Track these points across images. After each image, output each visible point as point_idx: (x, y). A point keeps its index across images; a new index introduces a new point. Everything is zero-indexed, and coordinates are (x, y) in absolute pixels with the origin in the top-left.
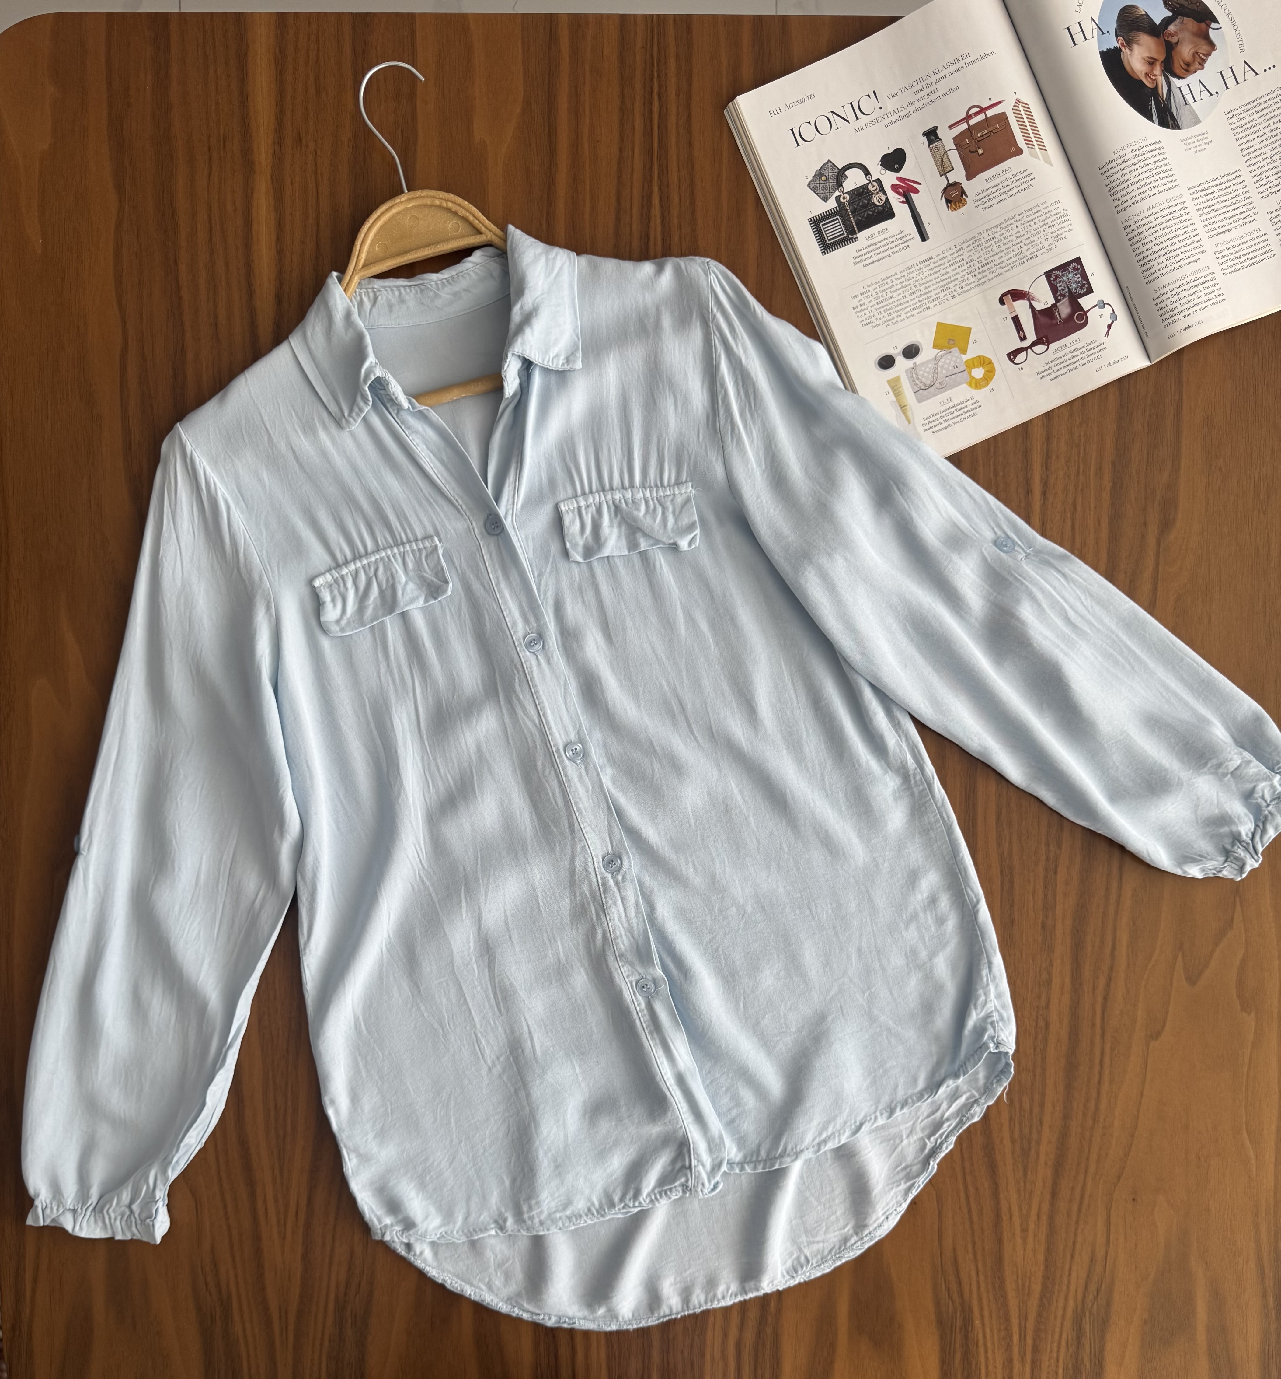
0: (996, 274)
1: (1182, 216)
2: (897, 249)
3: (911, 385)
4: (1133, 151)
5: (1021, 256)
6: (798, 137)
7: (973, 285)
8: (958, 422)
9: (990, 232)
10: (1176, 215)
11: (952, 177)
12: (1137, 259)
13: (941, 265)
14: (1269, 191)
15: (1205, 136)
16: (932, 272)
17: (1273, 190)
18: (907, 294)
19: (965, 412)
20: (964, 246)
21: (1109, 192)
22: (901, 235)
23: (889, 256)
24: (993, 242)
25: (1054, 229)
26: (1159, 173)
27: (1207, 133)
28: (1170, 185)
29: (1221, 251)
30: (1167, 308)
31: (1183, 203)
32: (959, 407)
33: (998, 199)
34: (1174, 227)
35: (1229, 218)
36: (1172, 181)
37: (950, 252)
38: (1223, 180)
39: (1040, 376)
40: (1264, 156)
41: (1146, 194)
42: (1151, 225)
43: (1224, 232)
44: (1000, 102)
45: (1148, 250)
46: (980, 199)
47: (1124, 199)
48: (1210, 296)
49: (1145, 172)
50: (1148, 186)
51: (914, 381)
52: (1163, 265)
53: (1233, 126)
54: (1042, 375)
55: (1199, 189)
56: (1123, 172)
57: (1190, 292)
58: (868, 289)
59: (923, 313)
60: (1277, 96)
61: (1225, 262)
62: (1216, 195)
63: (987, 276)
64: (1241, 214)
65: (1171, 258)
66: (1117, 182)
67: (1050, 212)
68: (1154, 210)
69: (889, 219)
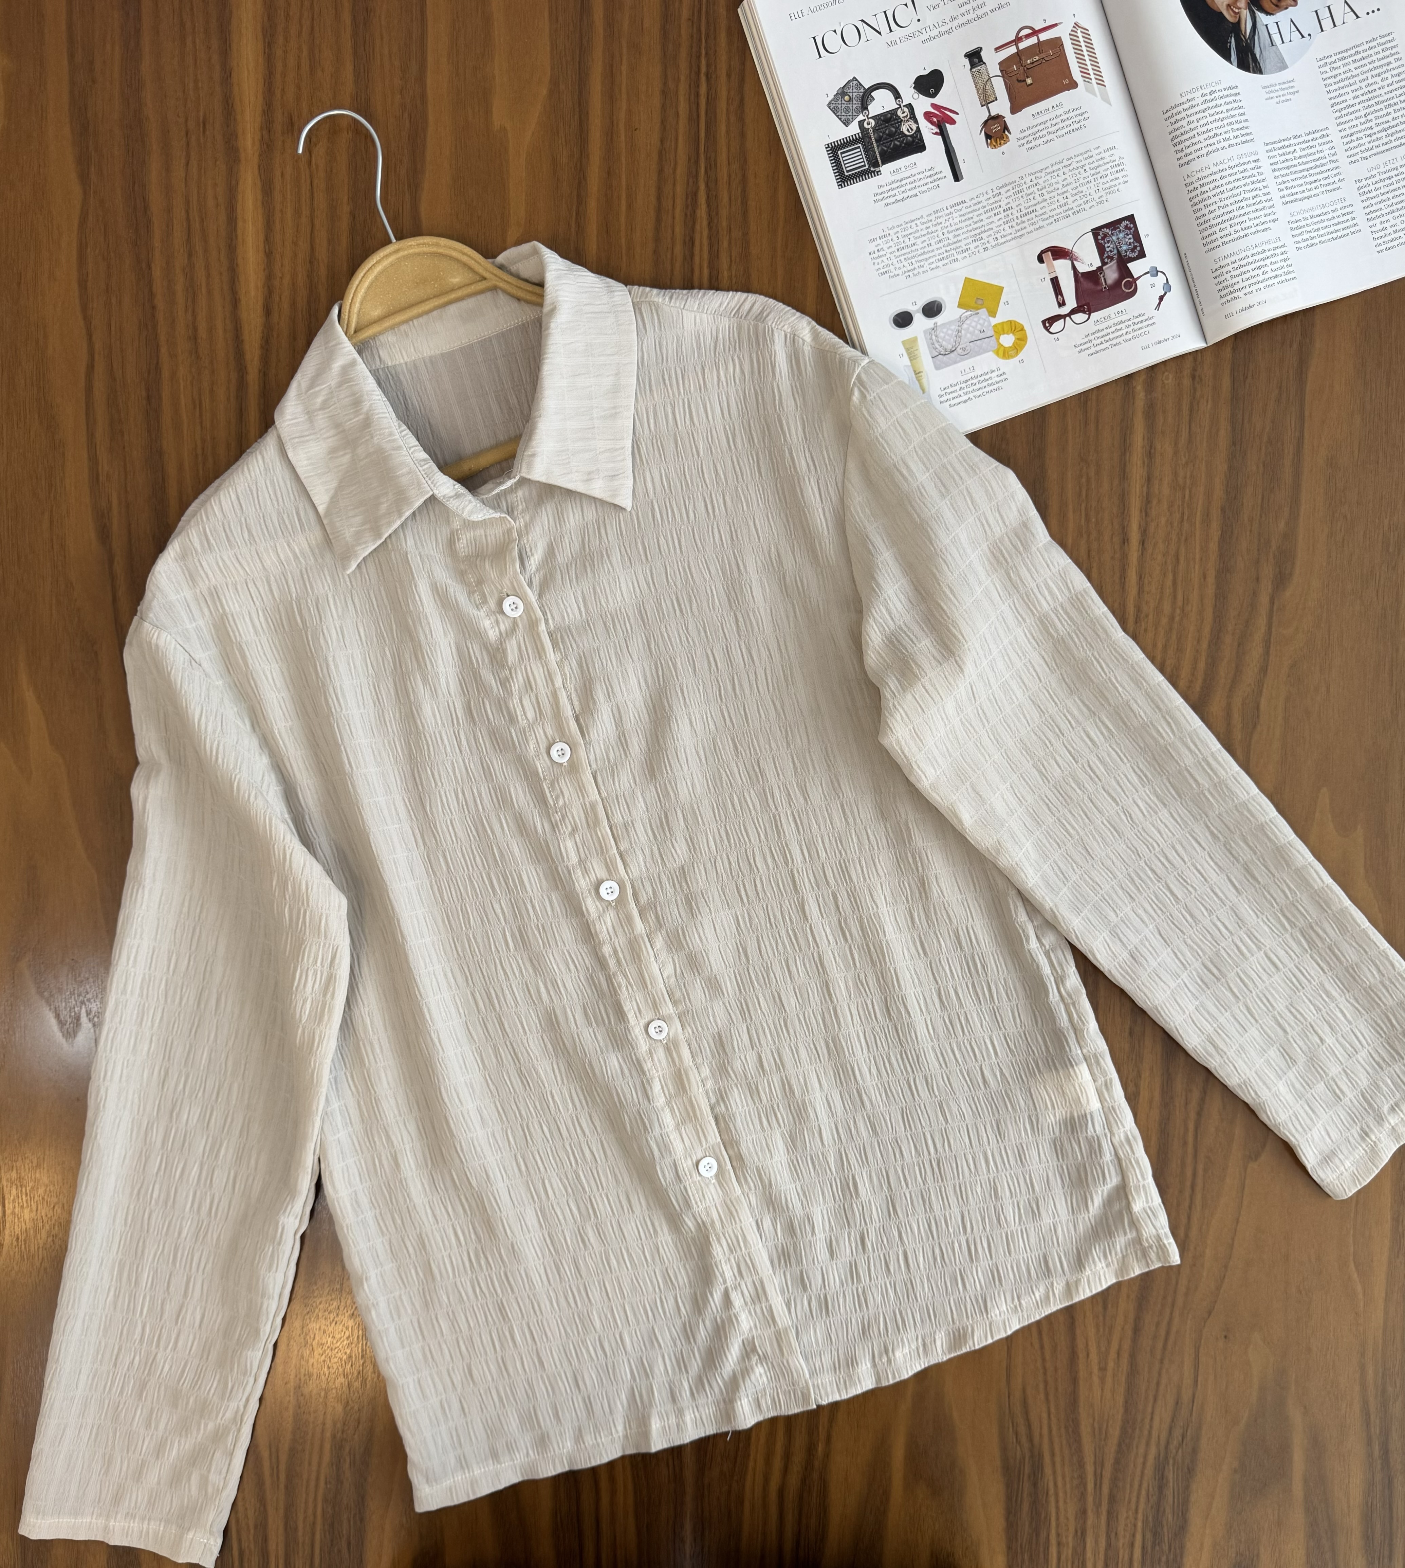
0: (1037, 226)
1: (1253, 175)
2: (925, 188)
3: (929, 348)
4: (1203, 96)
5: (1066, 208)
6: (821, 47)
7: (1009, 237)
8: (980, 396)
9: (1033, 177)
10: (1247, 174)
11: (994, 109)
12: (1198, 222)
13: (975, 210)
14: (1360, 155)
15: (1291, 84)
16: (963, 218)
17: (1364, 155)
18: (933, 242)
19: (989, 385)
20: (1003, 191)
21: (1172, 141)
22: (931, 172)
23: (916, 195)
24: (1035, 189)
25: (1107, 179)
26: (1232, 124)
27: (1293, 81)
28: (1244, 139)
29: (1297, 221)
30: (1226, 283)
31: (1257, 161)
32: (982, 378)
33: (1045, 139)
34: (1244, 188)
35: (1310, 183)
36: (1247, 134)
37: (986, 196)
38: (1306, 138)
39: (1078, 349)
40: (1357, 114)
41: (1214, 147)
42: (1217, 184)
43: (1301, 199)
44: (1055, 25)
45: (1210, 212)
46: (1024, 137)
47: (1188, 151)
48: (1278, 273)
49: (1215, 121)
50: (1218, 138)
51: (933, 344)
52: (1226, 232)
53: (1325, 76)
54: (1080, 348)
55: (1277, 145)
56: (1189, 119)
57: (1254, 266)
58: (888, 232)
59: (949, 265)
60: (1379, 45)
61: (1301, 234)
62: (1297, 155)
63: (1025, 228)
64: (1324, 179)
65: (1236, 224)
66: (1182, 131)
67: (1103, 158)
68: (1221, 167)
69: (917, 152)
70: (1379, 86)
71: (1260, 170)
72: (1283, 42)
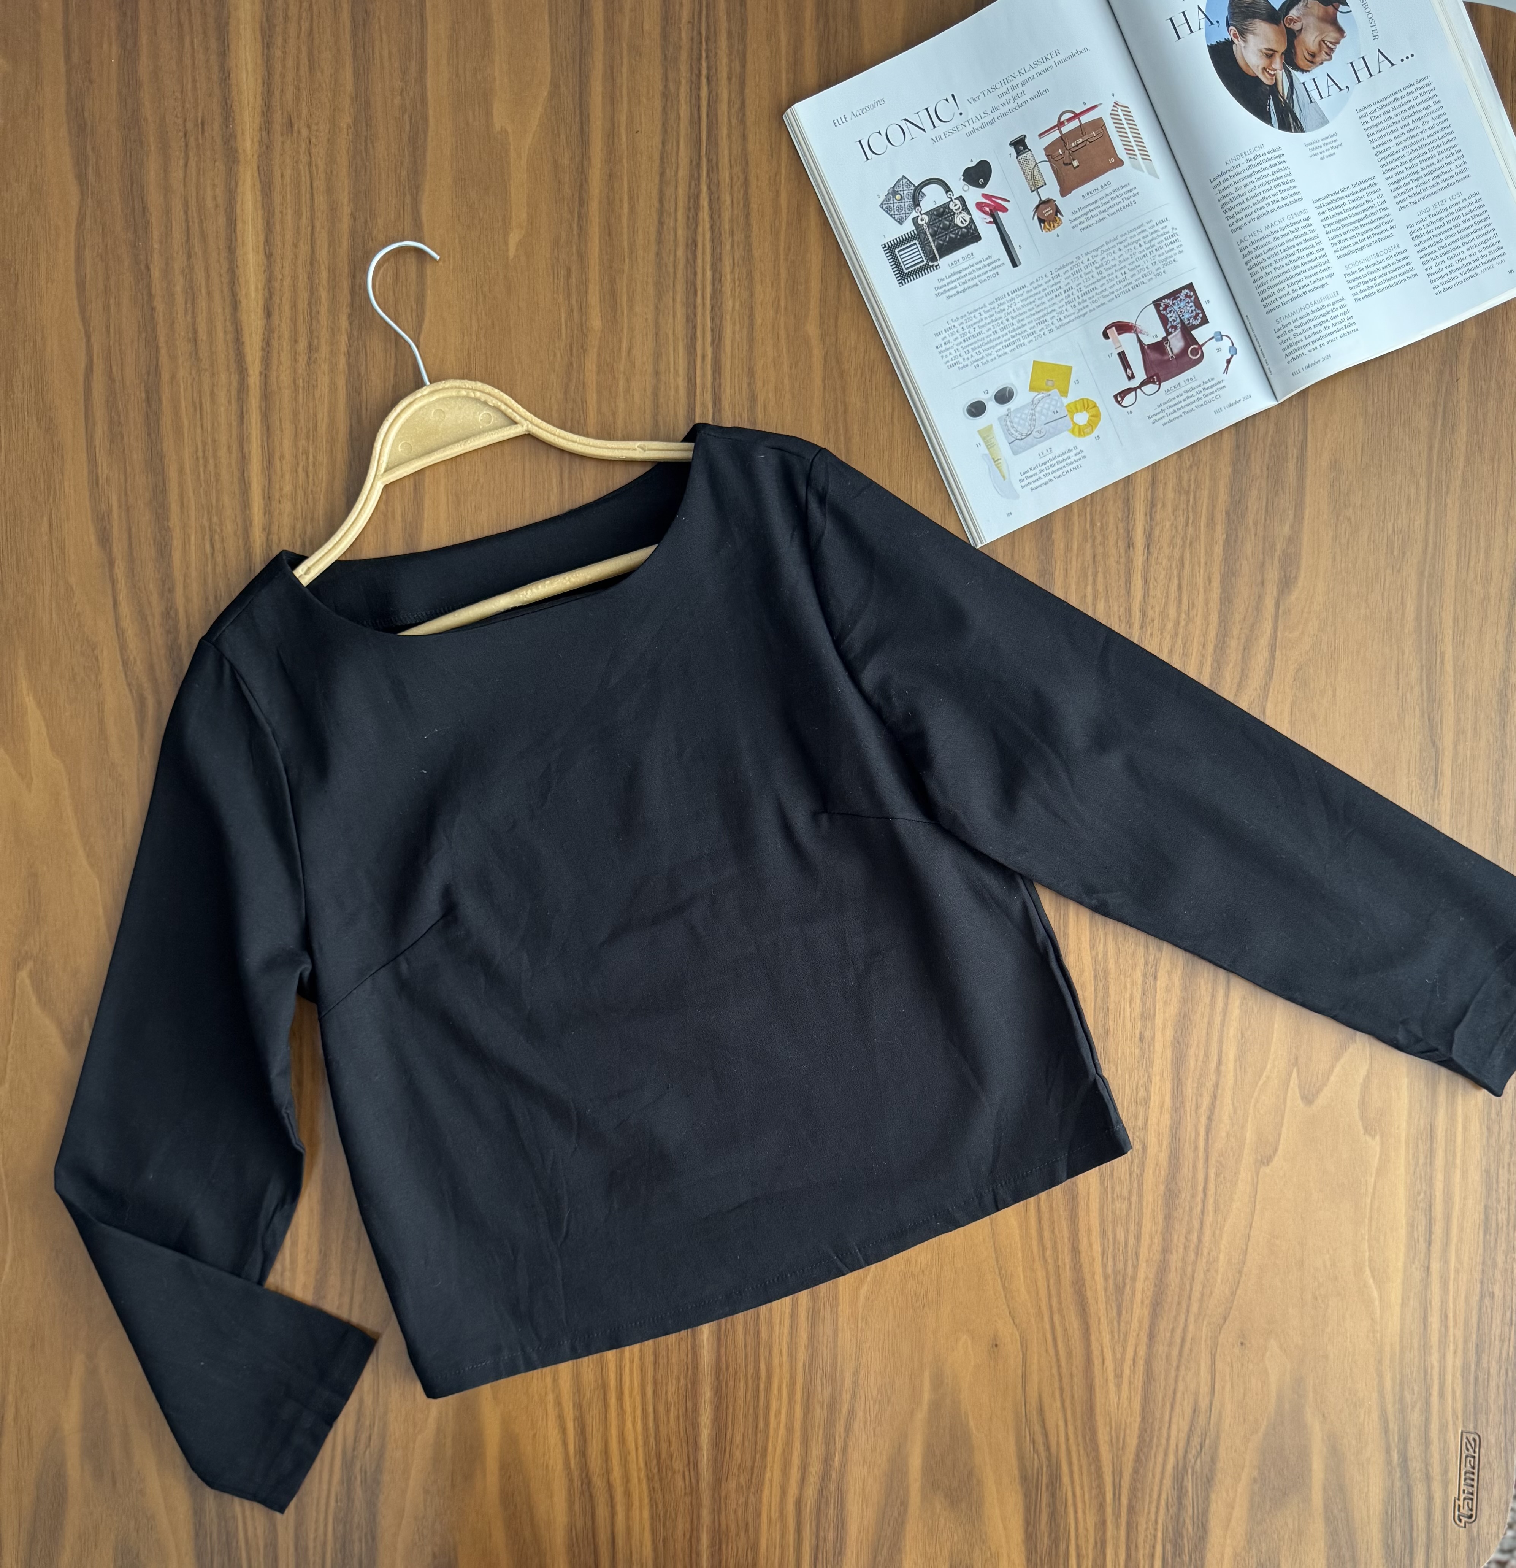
0: (1099, 303)
1: (1306, 234)
2: (985, 277)
3: (1004, 434)
4: (1247, 161)
5: (1125, 283)
6: (867, 150)
7: (1072, 317)
8: (1060, 476)
9: (1089, 256)
10: (1298, 233)
11: (1045, 194)
12: (1255, 285)
13: (1036, 294)
14: (1409, 200)
15: (1334, 138)
16: (1025, 303)
17: (1413, 200)
18: (997, 329)
19: (1068, 465)
20: (1061, 272)
21: (1222, 207)
22: (989, 261)
23: (977, 285)
24: (1093, 268)
25: (1163, 251)
26: (1279, 185)
27: (1336, 134)
28: (1292, 199)
29: (1353, 273)
30: (1291, 342)
31: (1308, 219)
32: (1061, 459)
33: (1097, 218)
34: (1297, 248)
35: (1363, 233)
36: (1293, 195)
37: (1045, 279)
38: (1354, 190)
39: (1152, 420)
40: (1403, 160)
41: (1264, 211)
42: (1270, 246)
44: (1094, 107)
45: (1267, 274)
46: (1077, 219)
47: (1239, 216)
48: (1340, 326)
49: (1262, 184)
50: (1266, 201)
51: (1008, 430)
52: (1284, 292)
53: (1366, 126)
54: (1154, 418)
55: (1326, 201)
56: (1236, 186)
57: (1315, 323)
58: (952, 324)
59: (1017, 351)
60: (1416, 90)
61: (1358, 286)
62: (1346, 207)
63: (1087, 306)
64: (1375, 228)
65: (1293, 284)
66: (1231, 197)
67: (1156, 231)
68: (1273, 229)
69: (973, 242)
70: (1421, 130)
71: (1310, 228)
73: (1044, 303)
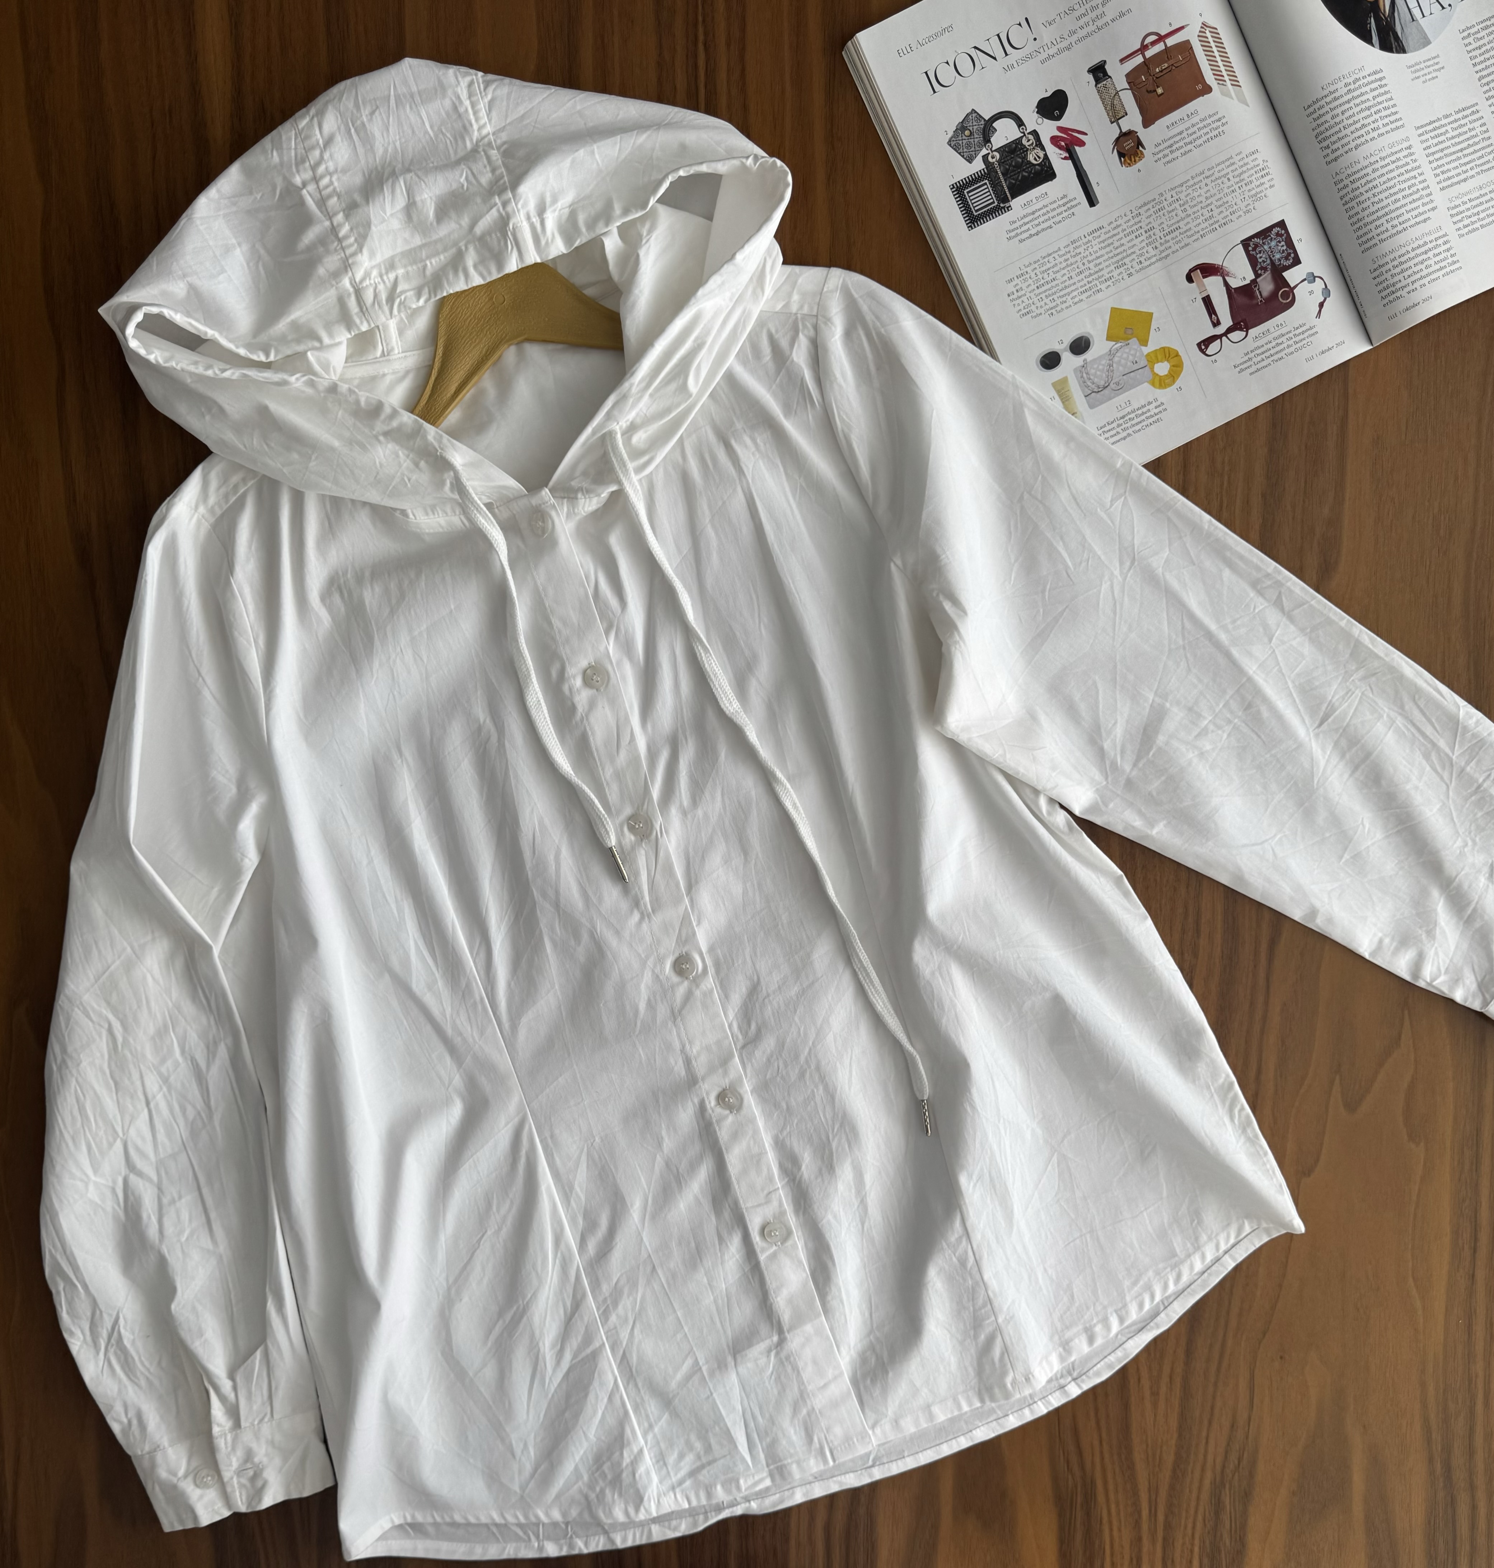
0: (1183, 244)
1: (1407, 164)
2: (1060, 218)
3: (1081, 387)
4: (1347, 85)
5: (1211, 222)
6: (934, 82)
7: (1154, 259)
8: (1139, 430)
9: (1173, 193)
10: (1400, 163)
11: (1126, 125)
12: (1352, 221)
13: (1115, 235)
15: (1436, 61)
16: (1103, 245)
18: (1073, 274)
19: (1148, 418)
20: (1142, 211)
21: (1317, 138)
22: (1065, 200)
23: (1051, 227)
24: (1177, 205)
25: (1253, 185)
26: (1379, 111)
27: (1438, 56)
28: (1393, 126)
29: (1456, 207)
30: (1388, 282)
31: (1409, 147)
32: (1140, 412)
33: (1182, 151)
34: (1398, 179)
35: (1467, 164)
36: (1396, 120)
37: (1125, 219)
38: (1458, 117)
39: (1238, 369)
41: (1363, 140)
42: (1369, 178)
43: (1459, 183)
44: (1182, 28)
45: (1365, 209)
46: (1160, 151)
47: (1336, 146)
48: (1442, 264)
49: (1362, 110)
50: (1365, 129)
51: (1085, 382)
52: (1384, 228)
53: (1469, 48)
54: (1240, 368)
55: (1427, 128)
56: (1334, 113)
57: (1416, 260)
58: (1025, 270)
59: (1093, 297)
61: (1461, 221)
62: (1448, 135)
63: (1170, 247)
64: (1478, 159)
65: (1393, 219)
66: (1326, 126)
67: (1247, 164)
68: (1372, 160)
69: (1048, 181)
71: (1413, 157)
72: (1424, 16)
73: (1123, 245)
